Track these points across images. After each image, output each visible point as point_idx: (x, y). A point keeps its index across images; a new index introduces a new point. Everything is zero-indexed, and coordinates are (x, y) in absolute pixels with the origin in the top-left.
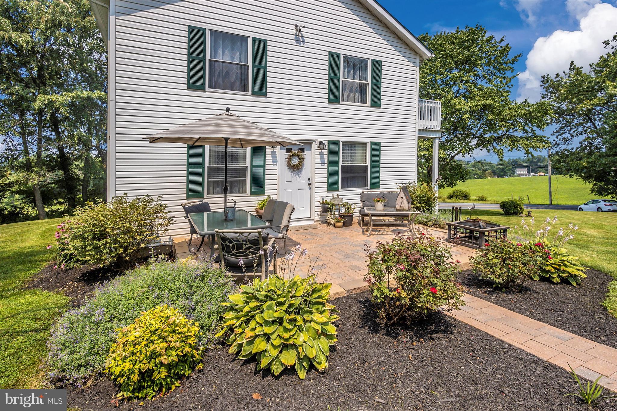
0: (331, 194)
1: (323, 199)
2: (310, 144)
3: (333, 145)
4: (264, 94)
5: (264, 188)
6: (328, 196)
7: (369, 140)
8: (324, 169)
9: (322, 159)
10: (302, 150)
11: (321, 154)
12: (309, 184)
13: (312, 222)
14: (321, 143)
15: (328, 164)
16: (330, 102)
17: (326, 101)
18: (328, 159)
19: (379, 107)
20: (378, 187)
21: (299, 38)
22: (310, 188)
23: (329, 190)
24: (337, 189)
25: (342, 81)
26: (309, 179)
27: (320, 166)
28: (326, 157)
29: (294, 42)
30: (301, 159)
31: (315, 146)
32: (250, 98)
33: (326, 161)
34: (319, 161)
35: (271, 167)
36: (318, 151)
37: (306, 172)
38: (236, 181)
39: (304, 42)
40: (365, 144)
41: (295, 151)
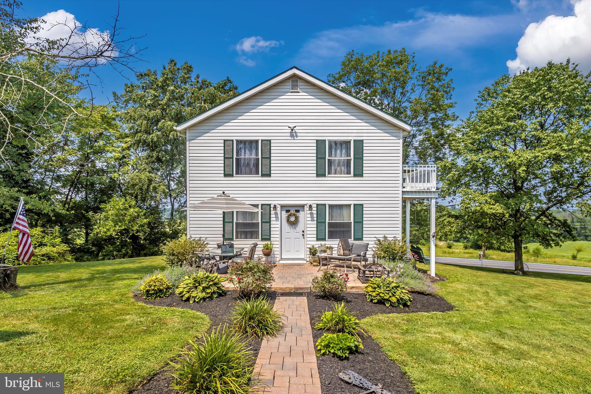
0: (319, 242)
1: (313, 246)
2: (303, 206)
3: (321, 207)
4: (269, 175)
5: (270, 236)
6: (317, 244)
7: (352, 203)
8: (314, 224)
9: (312, 217)
10: (298, 211)
11: (311, 214)
12: (303, 235)
13: (305, 262)
14: (310, 206)
15: (317, 221)
16: (318, 175)
17: (315, 175)
18: (317, 217)
19: (362, 176)
20: (361, 239)
21: (293, 134)
22: (304, 238)
23: (318, 239)
24: (324, 239)
25: (328, 160)
26: (303, 231)
27: (310, 222)
28: (315, 216)
29: (290, 138)
30: (297, 218)
31: (307, 208)
32: (261, 179)
33: (315, 219)
34: (310, 219)
35: (275, 222)
36: (309, 212)
37: (301, 226)
38: (254, 231)
39: (297, 136)
40: (349, 206)
41: (292, 211)
